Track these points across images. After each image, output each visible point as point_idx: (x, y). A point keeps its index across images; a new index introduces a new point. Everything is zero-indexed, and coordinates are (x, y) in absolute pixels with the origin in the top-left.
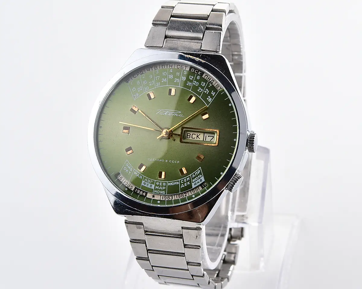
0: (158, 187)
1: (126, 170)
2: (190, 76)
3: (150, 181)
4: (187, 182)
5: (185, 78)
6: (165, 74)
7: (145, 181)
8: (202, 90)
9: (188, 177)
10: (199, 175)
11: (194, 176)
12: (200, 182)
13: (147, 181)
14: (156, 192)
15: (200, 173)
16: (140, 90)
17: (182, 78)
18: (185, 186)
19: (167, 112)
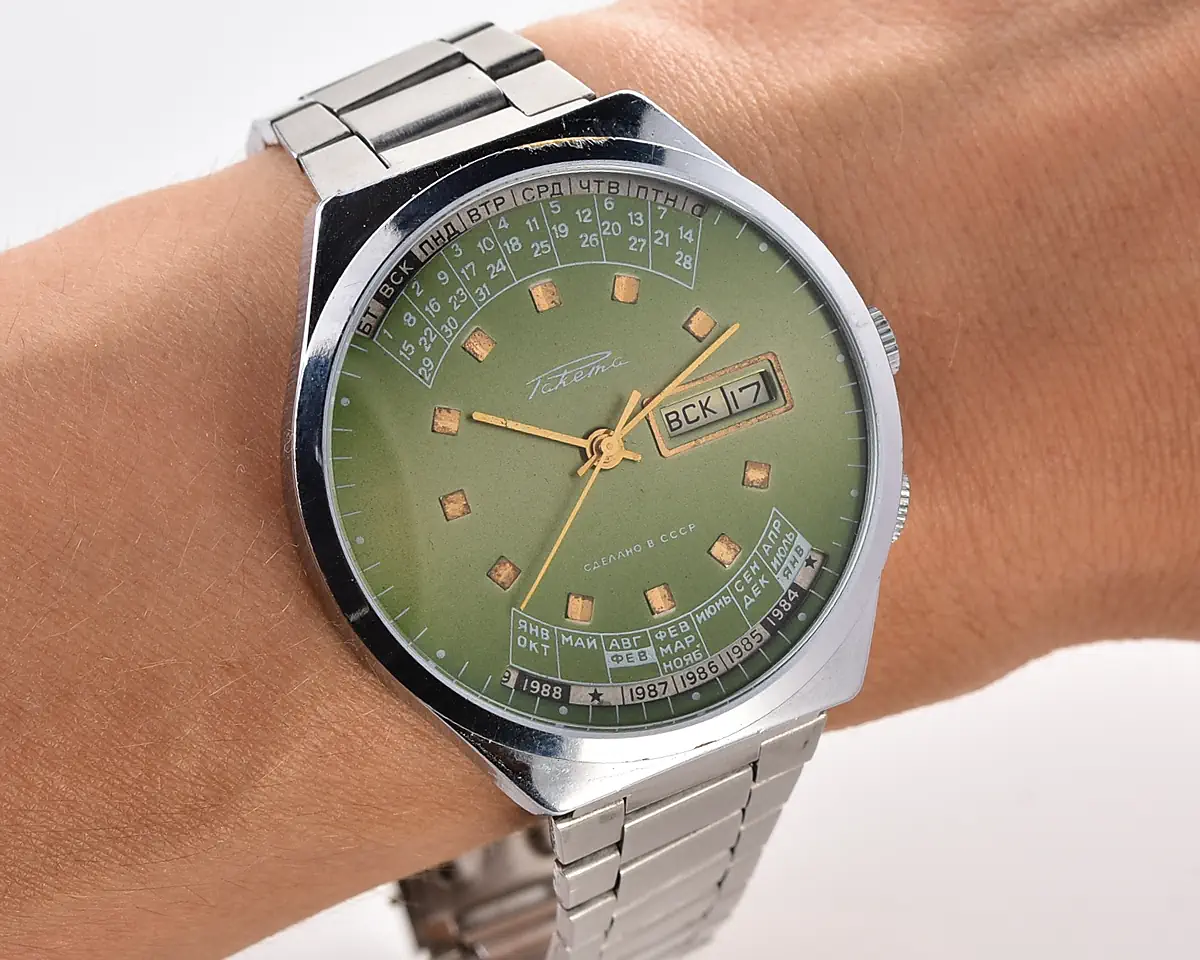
0: (669, 647)
1: (528, 646)
2: (578, 213)
3: (632, 641)
4: (756, 578)
5: (563, 228)
6: (489, 244)
7: (615, 649)
8: (644, 241)
9: (751, 563)
10: (782, 536)
11: (770, 547)
12: (798, 558)
13: (621, 645)
14: (670, 665)
15: (785, 529)
16: (429, 342)
17: (553, 231)
18: (756, 595)
19: (566, 373)
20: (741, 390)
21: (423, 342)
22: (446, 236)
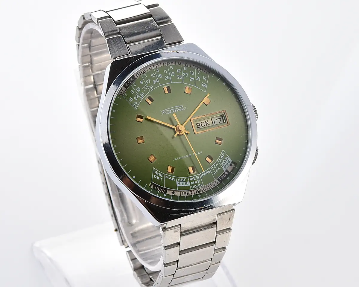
0: (193, 182)
1: (157, 178)
2: (177, 70)
3: (184, 180)
4: (217, 167)
5: (173, 73)
6: (154, 75)
7: (179, 181)
8: (194, 79)
9: (216, 163)
10: (224, 157)
11: (221, 160)
12: (228, 163)
13: (181, 180)
14: (193, 187)
15: (225, 155)
16: (137, 98)
17: (170, 74)
18: (217, 171)
19: (171, 110)
20: (216, 120)
21: (135, 98)
22: (143, 73)
